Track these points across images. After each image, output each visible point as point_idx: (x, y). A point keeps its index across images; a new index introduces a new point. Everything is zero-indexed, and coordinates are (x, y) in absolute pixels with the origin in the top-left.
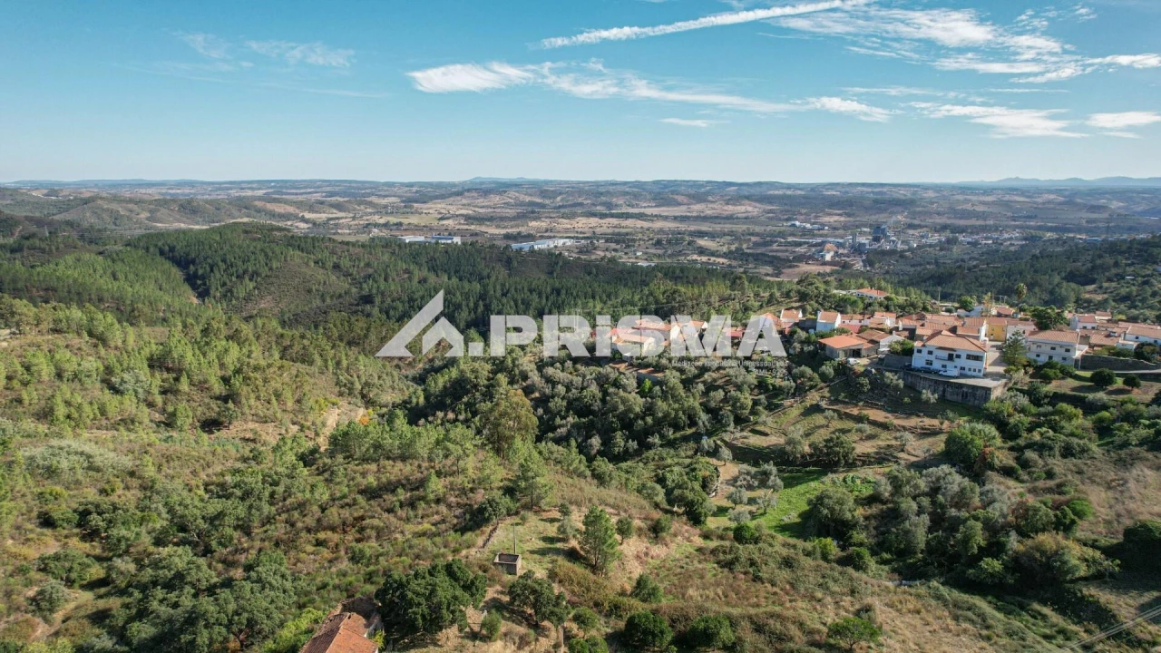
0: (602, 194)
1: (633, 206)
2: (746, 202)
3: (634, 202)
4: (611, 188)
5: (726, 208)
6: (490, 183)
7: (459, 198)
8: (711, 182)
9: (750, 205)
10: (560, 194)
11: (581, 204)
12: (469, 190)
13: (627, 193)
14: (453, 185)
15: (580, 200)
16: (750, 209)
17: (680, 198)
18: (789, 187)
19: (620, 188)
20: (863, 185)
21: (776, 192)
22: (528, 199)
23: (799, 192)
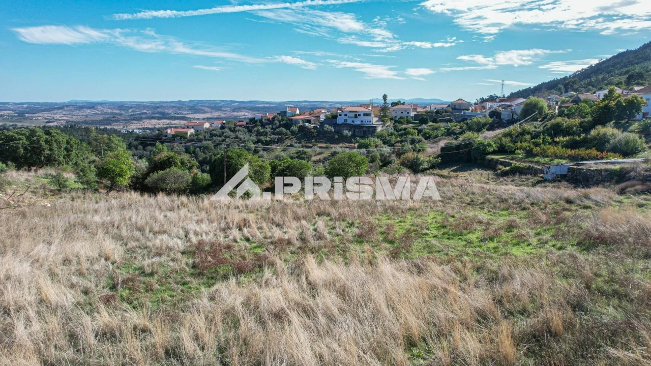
0: (158, 107)
1: (178, 114)
2: (244, 110)
3: (179, 112)
4: (163, 105)
5: (233, 113)
6: (82, 103)
7: (61, 111)
8: (223, 101)
9: (246, 112)
10: (131, 108)
11: (145, 113)
12: (67, 106)
13: (174, 107)
14: (56, 104)
15: (145, 111)
16: (246, 114)
17: (206, 109)
18: (267, 103)
19: (169, 104)
20: (305, 101)
21: (260, 106)
22: (110, 111)
23: (272, 105)
